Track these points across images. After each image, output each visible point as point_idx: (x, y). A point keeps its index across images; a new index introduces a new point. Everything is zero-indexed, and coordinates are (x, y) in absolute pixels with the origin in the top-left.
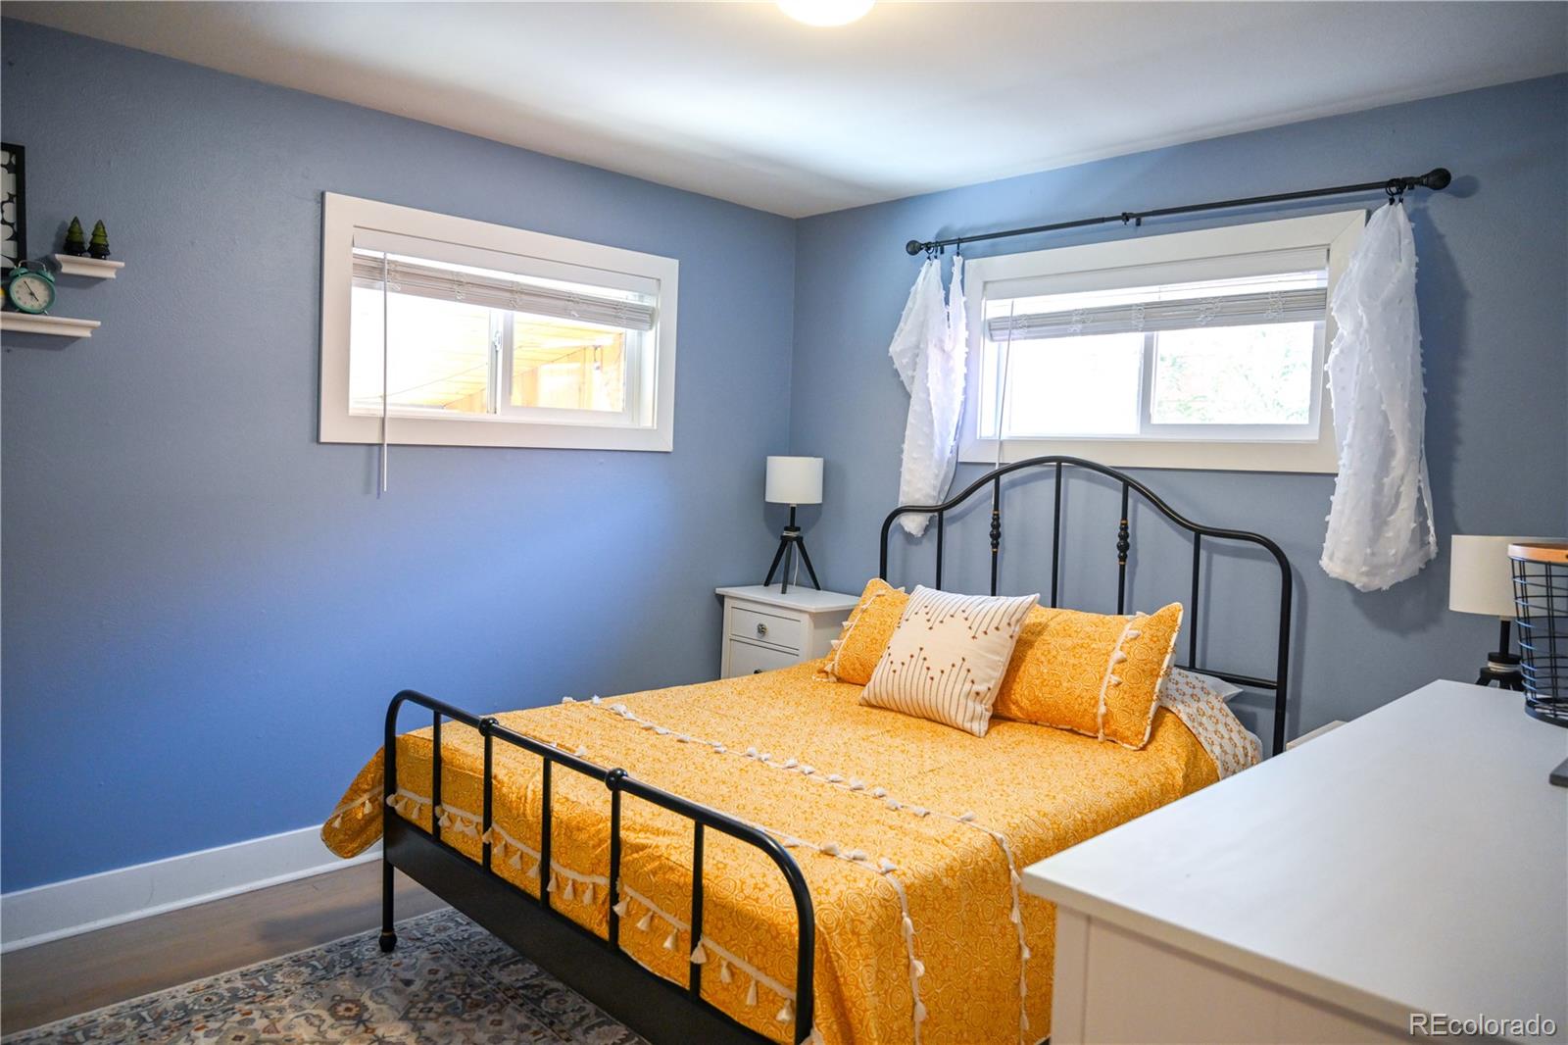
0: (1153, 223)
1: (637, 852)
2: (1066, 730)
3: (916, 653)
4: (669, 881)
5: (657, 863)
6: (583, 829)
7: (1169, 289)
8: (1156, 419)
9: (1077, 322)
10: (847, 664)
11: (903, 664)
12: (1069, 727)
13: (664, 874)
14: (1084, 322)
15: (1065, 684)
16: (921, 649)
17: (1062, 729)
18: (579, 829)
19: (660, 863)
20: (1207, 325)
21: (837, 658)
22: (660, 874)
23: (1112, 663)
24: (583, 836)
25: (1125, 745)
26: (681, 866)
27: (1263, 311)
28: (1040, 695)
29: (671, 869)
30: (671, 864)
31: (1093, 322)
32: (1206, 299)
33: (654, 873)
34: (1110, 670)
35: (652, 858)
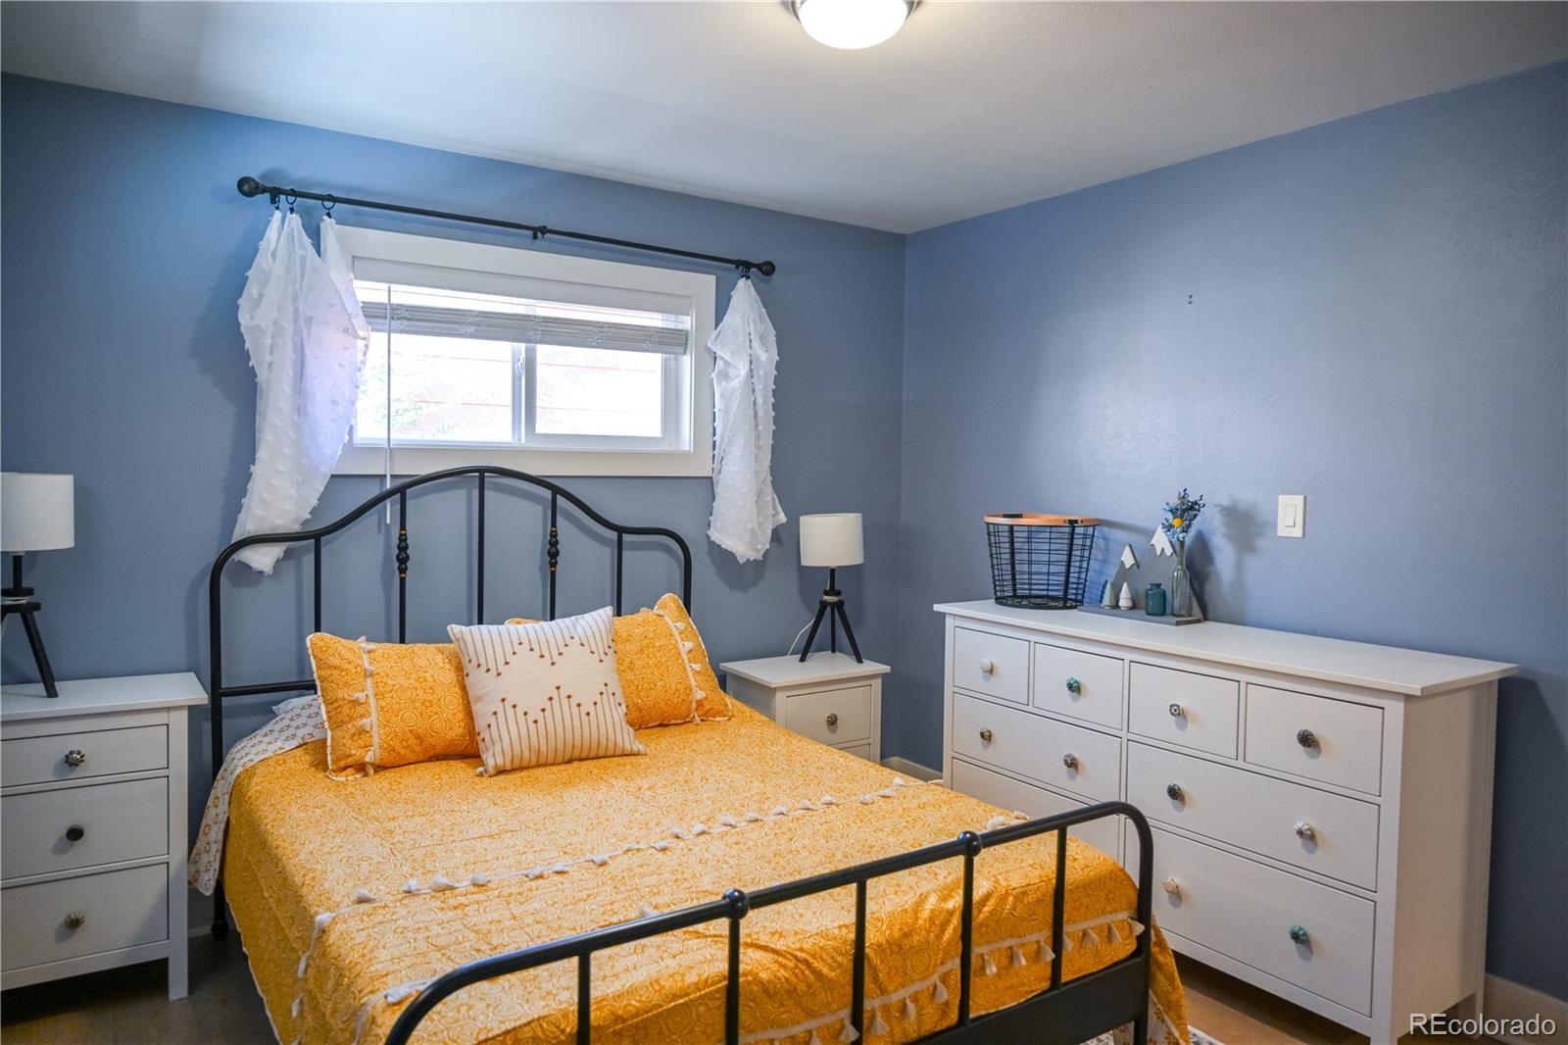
0: (554, 241)
1: (984, 906)
2: (655, 726)
3: (554, 693)
4: (1029, 903)
5: (1011, 898)
6: (911, 931)
7: (550, 305)
8: (540, 428)
9: (472, 324)
10: (396, 744)
11: (543, 710)
12: (658, 723)
13: (1022, 902)
14: (478, 325)
15: (659, 684)
16: (558, 688)
17: (651, 727)
18: (907, 935)
19: (1014, 896)
20: (598, 346)
21: (376, 741)
22: (1019, 905)
23: (685, 657)
24: (916, 939)
25: (717, 719)
26: (1027, 885)
27: (644, 341)
28: (639, 701)
29: (1024, 893)
30: (1021, 890)
31: (488, 326)
32: (598, 322)
33: (1014, 908)
34: (686, 661)
35: (1003, 899)
